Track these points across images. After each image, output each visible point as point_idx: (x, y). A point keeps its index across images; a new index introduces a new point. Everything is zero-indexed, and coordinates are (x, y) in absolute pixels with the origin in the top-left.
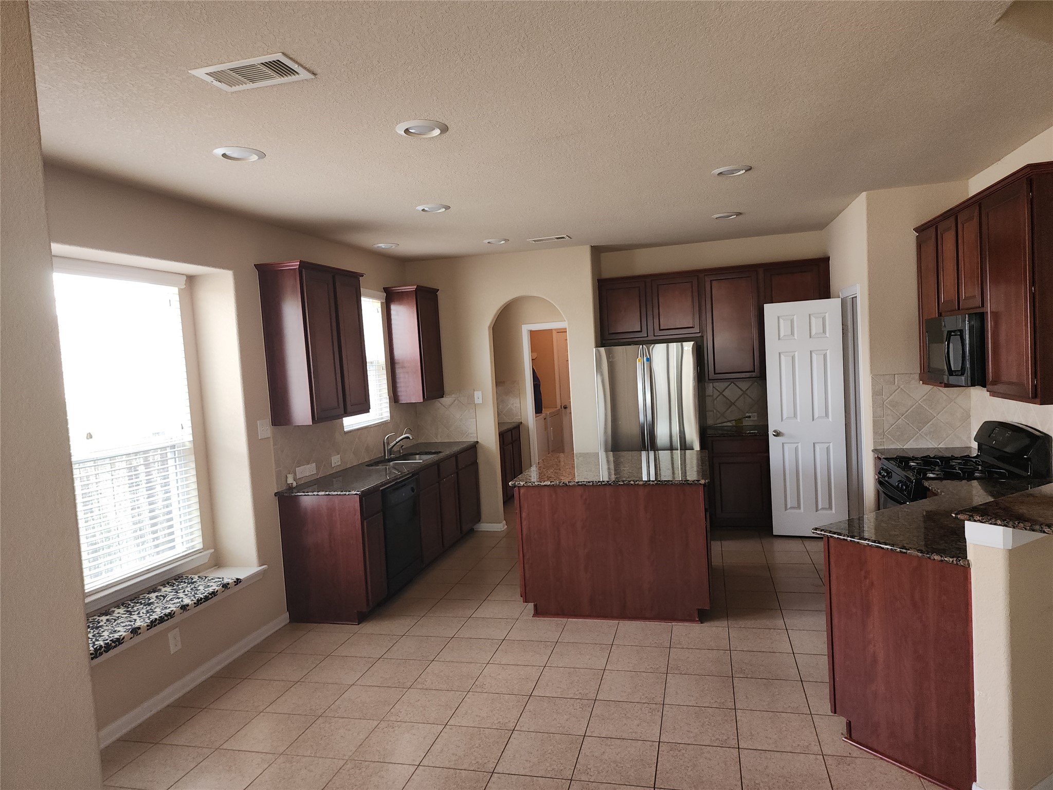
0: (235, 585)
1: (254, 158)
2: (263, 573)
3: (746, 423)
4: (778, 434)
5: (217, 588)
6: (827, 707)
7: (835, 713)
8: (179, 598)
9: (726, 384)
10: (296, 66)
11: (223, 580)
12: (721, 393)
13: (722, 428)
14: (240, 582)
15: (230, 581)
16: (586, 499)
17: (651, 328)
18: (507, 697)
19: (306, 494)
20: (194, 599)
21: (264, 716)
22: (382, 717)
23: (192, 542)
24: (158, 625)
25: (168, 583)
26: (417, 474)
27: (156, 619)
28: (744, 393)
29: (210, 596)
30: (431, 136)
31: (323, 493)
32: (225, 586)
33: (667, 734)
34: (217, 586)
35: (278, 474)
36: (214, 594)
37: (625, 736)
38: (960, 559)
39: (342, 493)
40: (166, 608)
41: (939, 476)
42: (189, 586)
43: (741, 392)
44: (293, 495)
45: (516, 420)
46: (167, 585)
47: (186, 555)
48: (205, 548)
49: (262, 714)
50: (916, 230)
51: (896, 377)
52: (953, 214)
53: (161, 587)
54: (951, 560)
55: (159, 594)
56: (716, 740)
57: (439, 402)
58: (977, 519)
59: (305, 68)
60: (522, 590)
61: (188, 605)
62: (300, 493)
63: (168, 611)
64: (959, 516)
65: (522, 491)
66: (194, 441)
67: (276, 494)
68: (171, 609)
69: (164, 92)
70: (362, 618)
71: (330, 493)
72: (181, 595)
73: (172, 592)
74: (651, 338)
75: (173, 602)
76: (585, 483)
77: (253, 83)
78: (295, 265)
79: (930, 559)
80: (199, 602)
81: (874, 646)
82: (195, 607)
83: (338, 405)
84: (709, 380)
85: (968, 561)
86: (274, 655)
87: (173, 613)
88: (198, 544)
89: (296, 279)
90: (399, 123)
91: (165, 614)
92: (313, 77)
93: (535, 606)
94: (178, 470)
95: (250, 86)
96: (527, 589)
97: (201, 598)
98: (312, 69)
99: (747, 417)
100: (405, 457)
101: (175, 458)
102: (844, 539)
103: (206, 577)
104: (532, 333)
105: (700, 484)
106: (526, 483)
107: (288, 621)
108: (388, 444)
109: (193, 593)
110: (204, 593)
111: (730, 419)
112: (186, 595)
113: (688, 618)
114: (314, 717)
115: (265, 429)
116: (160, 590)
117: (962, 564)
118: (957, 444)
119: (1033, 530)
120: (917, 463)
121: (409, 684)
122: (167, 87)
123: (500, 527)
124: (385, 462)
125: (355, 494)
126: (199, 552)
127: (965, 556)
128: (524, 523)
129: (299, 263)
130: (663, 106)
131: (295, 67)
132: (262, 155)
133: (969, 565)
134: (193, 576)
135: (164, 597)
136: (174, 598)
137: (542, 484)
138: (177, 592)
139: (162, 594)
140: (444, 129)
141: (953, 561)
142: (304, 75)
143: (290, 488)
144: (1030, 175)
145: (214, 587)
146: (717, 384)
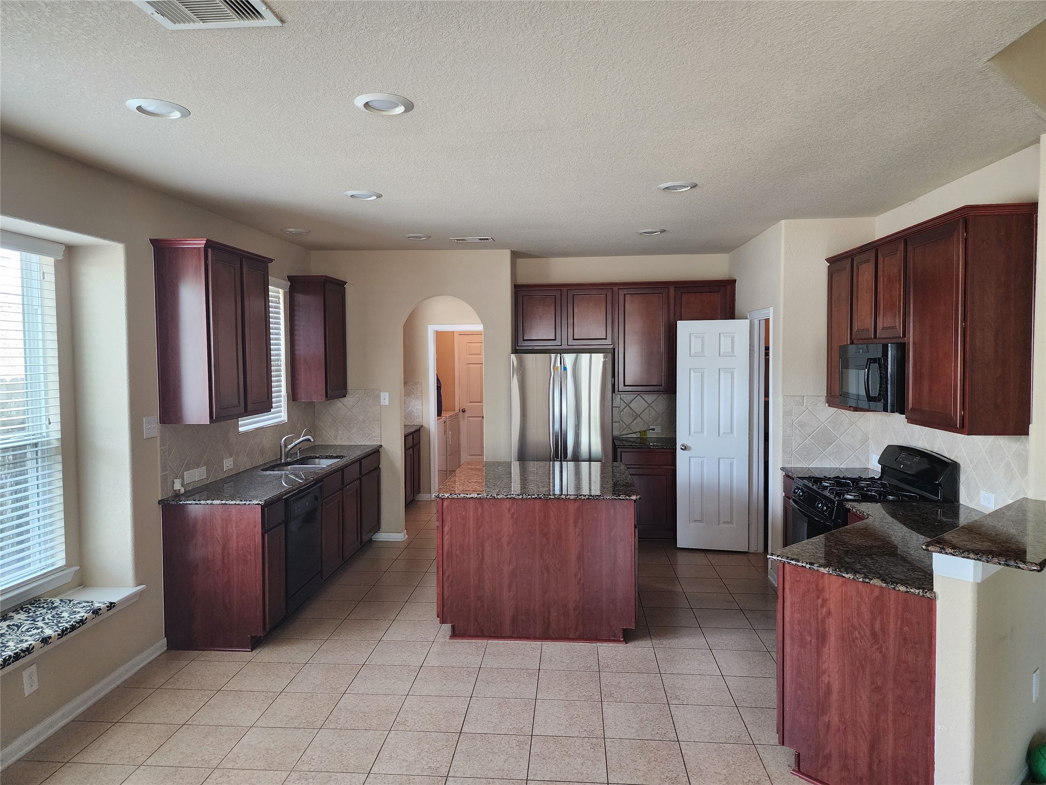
0: (108, 610)
1: (177, 115)
2: (140, 594)
3: (650, 435)
4: (685, 448)
5: (86, 615)
6: (774, 738)
7: (783, 745)
8: (38, 628)
9: (633, 396)
10: (264, 8)
11: (92, 605)
12: (628, 405)
13: (627, 440)
14: (114, 606)
15: (102, 606)
16: (513, 514)
17: (564, 337)
18: (434, 735)
19: (198, 502)
20: (57, 629)
21: (144, 770)
22: (292, 767)
23: (52, 558)
24: (12, 664)
25: (22, 609)
26: (321, 480)
27: (10, 656)
28: (649, 405)
29: (77, 625)
30: (393, 114)
31: (218, 502)
32: (96, 612)
33: (614, 774)
34: (86, 612)
35: (164, 479)
36: (82, 622)
37: (570, 778)
38: (926, 590)
39: (241, 502)
40: (22, 641)
41: (856, 498)
42: (49, 612)
43: (646, 405)
44: (181, 503)
45: (417, 422)
46: (20, 611)
47: (45, 574)
48: (68, 565)
49: (142, 767)
50: (828, 260)
51: (805, 399)
52: (875, 248)
53: (13, 614)
54: (917, 591)
55: (11, 623)
56: (666, 778)
57: (340, 401)
58: (948, 552)
59: (274, 12)
60: (439, 610)
61: (50, 637)
62: (190, 500)
63: (25, 645)
64: (929, 548)
65: (445, 503)
66: (63, 440)
67: (160, 502)
68: (30, 643)
69: (86, 19)
70: (255, 644)
71: (227, 502)
72: (40, 624)
73: (27, 620)
74: (564, 347)
75: (31, 633)
76: (514, 496)
77: (203, 22)
78: (201, 243)
79: (895, 589)
80: (64, 632)
81: (829, 676)
82: (59, 639)
83: (239, 402)
84: (619, 391)
85: (935, 593)
86: (151, 691)
87: (31, 647)
88: (60, 560)
89: (200, 258)
90: (362, 94)
91: (22, 650)
92: (279, 24)
93: (453, 627)
94: (40, 473)
95: (200, 25)
96: (445, 609)
97: (67, 628)
98: (281, 14)
99: (651, 429)
100: (303, 461)
101: (37, 459)
102: (802, 566)
103: (70, 601)
104: (438, 334)
105: (632, 500)
106: (451, 494)
107: (166, 648)
108: (286, 446)
109: (55, 621)
110: (70, 622)
111: (635, 431)
112: (47, 624)
113: (613, 638)
114: (208, 769)
115: (152, 426)
116: (12, 618)
117: (929, 596)
118: (857, 465)
119: (1008, 565)
120: (830, 484)
121: (319, 724)
122: (91, 13)
123: (400, 537)
124: (282, 466)
125: (257, 504)
126: (61, 569)
127: (931, 589)
128: (446, 538)
129: (205, 242)
130: (644, 110)
131: (262, 8)
132: (186, 113)
133: (935, 597)
134: (53, 599)
135: (18, 627)
136: (31, 628)
137: (468, 496)
138: (34, 620)
139: (16, 623)
140: (409, 107)
141: (919, 593)
142: (270, 20)
143: (177, 495)
144: (966, 215)
145: (82, 614)
146: (624, 396)
